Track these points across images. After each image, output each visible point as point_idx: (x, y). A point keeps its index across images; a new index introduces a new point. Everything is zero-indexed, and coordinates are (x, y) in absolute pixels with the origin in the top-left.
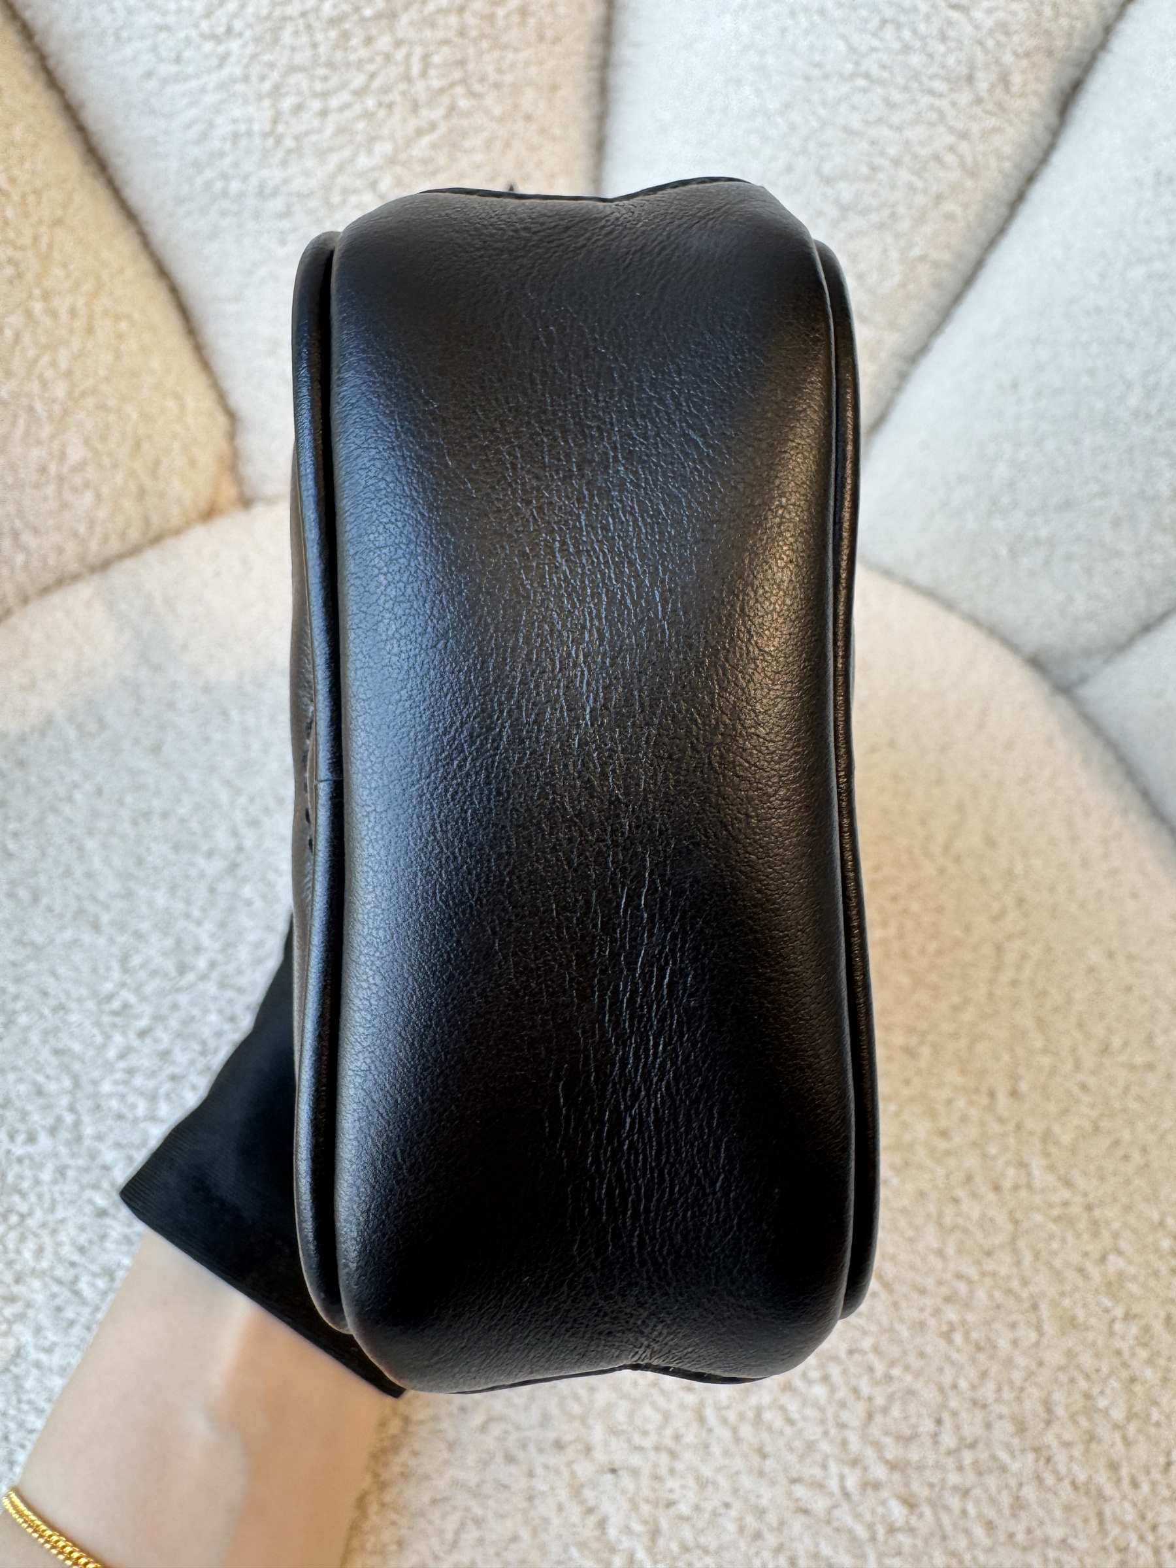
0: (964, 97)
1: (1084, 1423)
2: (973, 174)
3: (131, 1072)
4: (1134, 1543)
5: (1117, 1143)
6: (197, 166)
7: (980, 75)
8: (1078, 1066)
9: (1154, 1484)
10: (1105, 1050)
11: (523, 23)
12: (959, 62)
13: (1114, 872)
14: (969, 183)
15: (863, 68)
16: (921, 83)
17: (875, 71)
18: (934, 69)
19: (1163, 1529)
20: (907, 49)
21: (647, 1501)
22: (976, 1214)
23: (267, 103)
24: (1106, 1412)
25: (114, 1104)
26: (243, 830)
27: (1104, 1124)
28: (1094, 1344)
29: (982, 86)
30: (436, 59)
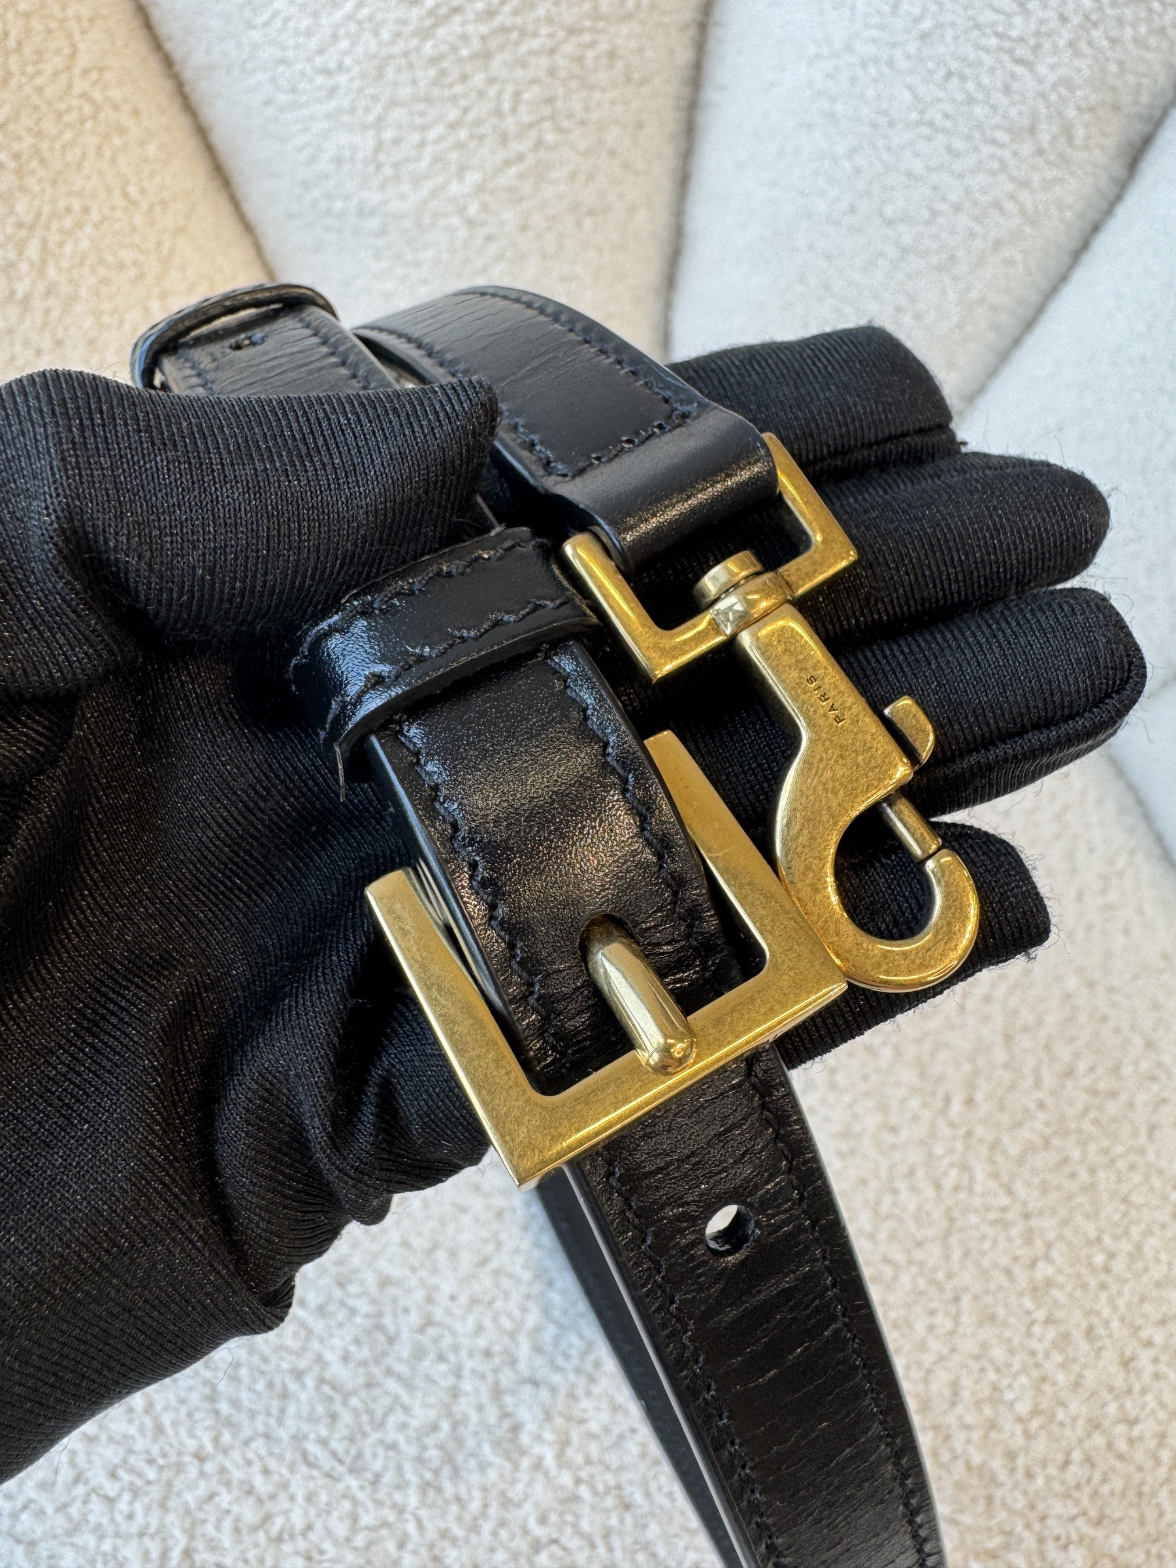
0: (1026, 148)
1: (987, 1410)
2: (1033, 221)
4: (1019, 1528)
5: (1066, 1161)
6: (306, 185)
7: (1042, 127)
8: (1038, 1084)
9: (1049, 1479)
10: (1069, 1073)
11: (611, 66)
12: (1021, 114)
13: (1109, 907)
14: (1028, 230)
15: (928, 117)
16: (983, 133)
17: (938, 119)
18: (997, 119)
19: (1051, 1522)
20: (970, 100)
21: (560, 1414)
22: (912, 1207)
23: (371, 133)
24: (1011, 1405)
28: (1009, 1340)
29: (1045, 138)
30: (526, 96)
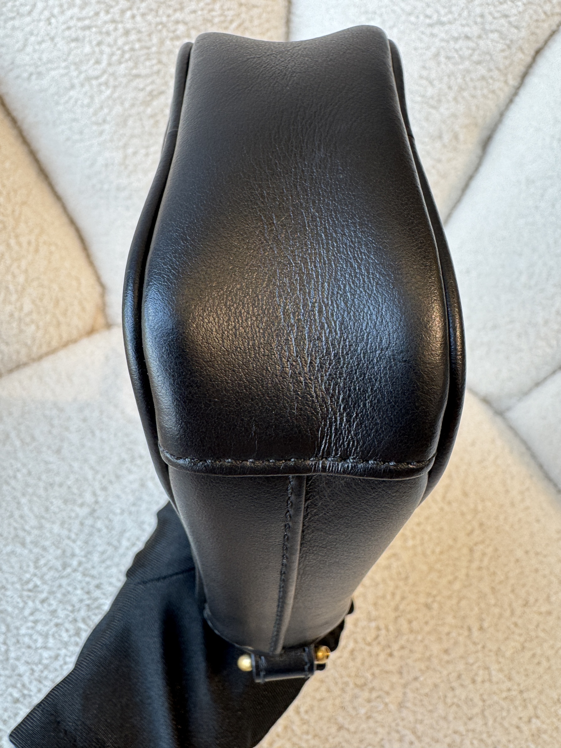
0: (438, 145)
3: (36, 622)
5: (534, 655)
6: (89, 178)
7: (445, 135)
8: (513, 613)
10: (526, 604)
12: (435, 130)
13: (527, 508)
22: (463, 696)
23: (121, 151)
25: (27, 640)
26: (99, 492)
27: (527, 645)
29: (446, 140)
